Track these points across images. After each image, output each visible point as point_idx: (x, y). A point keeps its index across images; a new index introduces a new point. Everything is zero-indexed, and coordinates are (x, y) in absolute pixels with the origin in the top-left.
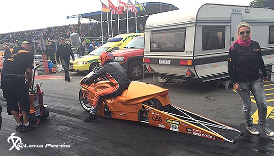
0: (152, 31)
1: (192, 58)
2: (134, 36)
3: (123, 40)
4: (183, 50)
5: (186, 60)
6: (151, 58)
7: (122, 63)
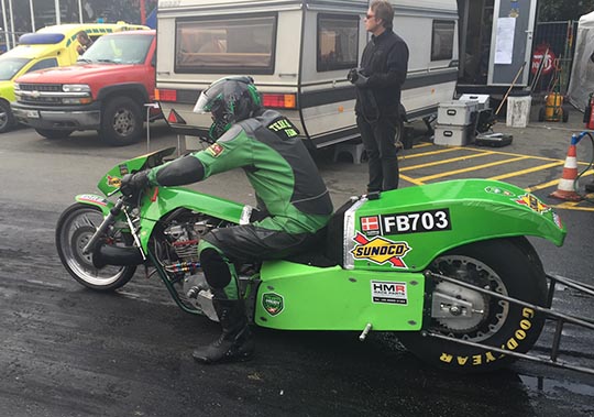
0: (178, 19)
1: (296, 90)
2: (102, 31)
3: (65, 41)
4: (269, 70)
5: (281, 96)
6: (178, 90)
7: (84, 101)
